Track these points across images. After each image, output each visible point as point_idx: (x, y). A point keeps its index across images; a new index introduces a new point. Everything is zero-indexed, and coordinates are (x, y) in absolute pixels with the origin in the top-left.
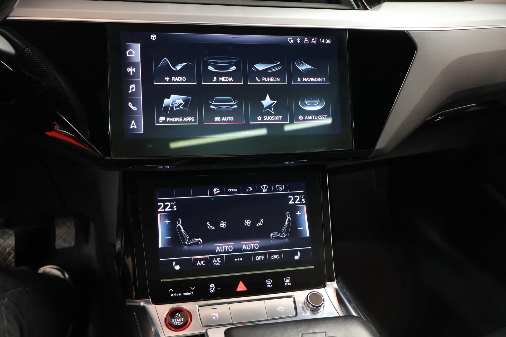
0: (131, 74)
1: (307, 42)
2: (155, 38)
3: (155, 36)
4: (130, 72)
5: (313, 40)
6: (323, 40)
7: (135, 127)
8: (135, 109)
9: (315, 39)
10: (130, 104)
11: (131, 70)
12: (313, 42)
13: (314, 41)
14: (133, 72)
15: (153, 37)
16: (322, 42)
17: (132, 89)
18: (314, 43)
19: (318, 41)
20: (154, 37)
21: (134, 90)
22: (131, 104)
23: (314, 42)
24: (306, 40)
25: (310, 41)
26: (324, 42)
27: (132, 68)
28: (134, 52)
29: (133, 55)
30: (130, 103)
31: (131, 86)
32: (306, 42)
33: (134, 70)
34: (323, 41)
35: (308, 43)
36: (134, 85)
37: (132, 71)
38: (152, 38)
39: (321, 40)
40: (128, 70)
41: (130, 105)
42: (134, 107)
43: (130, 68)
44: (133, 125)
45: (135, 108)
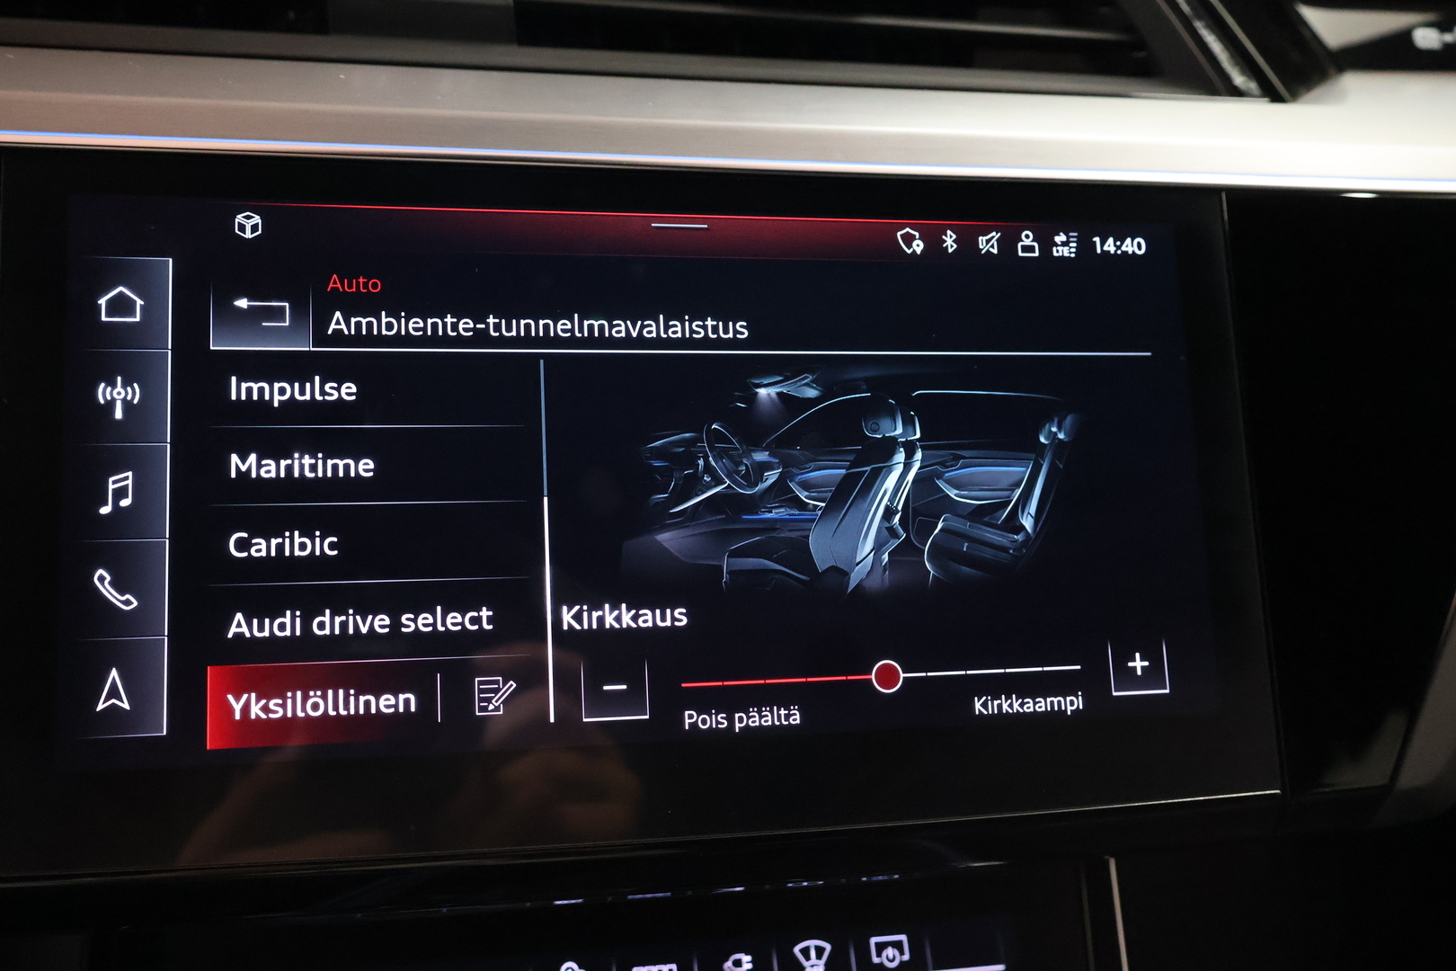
0: (119, 415)
1: (1031, 249)
2: (254, 228)
3: (257, 219)
4: (111, 404)
5: (1060, 238)
6: (1111, 240)
7: (126, 706)
8: (128, 603)
9: (1068, 237)
10: (102, 579)
11: (117, 395)
12: (1060, 248)
13: (1064, 247)
14: (127, 404)
15: (244, 221)
16: (1106, 248)
17: (120, 493)
18: (1066, 254)
19: (1085, 247)
20: (249, 224)
21: (125, 503)
22: (108, 578)
23: (1066, 249)
24: (1027, 239)
25: (1047, 244)
26: (1112, 250)
27: (124, 386)
28: (139, 302)
29: (133, 314)
30: (100, 572)
31: (111, 480)
32: (1027, 249)
33: (135, 394)
34: (1110, 246)
35: (1037, 254)
36: (130, 474)
37: (124, 401)
38: (242, 228)
39: (1097, 239)
40: (103, 393)
41: (103, 581)
42: (123, 595)
43: (114, 386)
44: (114, 692)
45: (128, 596)
